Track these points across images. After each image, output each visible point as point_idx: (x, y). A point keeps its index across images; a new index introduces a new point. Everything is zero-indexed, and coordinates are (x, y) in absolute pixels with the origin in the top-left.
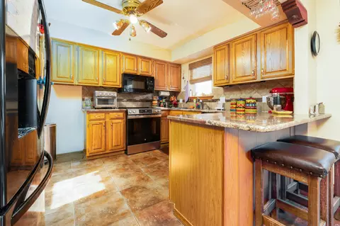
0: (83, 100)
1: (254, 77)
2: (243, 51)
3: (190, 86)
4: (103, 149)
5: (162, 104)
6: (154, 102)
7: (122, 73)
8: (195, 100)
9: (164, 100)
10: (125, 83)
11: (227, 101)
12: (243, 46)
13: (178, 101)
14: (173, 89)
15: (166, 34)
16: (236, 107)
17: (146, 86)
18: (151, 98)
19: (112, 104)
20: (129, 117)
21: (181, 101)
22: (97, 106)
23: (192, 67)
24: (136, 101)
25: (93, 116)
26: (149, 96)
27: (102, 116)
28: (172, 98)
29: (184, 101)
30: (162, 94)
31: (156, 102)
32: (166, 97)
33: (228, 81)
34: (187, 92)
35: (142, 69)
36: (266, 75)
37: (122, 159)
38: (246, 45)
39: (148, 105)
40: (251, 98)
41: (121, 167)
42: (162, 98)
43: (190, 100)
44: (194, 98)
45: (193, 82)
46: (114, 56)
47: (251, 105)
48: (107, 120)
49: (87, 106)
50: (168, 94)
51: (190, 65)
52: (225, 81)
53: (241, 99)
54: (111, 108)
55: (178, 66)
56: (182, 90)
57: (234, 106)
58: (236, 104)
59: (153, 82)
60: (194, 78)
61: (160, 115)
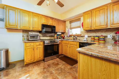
0: (23, 36)
1: (106, 26)
2: (100, 14)
3: (70, 30)
4: (33, 60)
5: (58, 38)
6: (55, 37)
7: (41, 24)
8: (73, 36)
9: (59, 36)
10: (43, 29)
11: (88, 37)
12: (100, 12)
13: (65, 36)
14: (63, 31)
15: (64, 5)
16: (94, 40)
17: (52, 30)
18: (54, 35)
19: (37, 38)
20: (45, 44)
21: (66, 36)
22: (30, 39)
23: (71, 22)
24: (47, 36)
25: (28, 44)
26: (53, 34)
27: (32, 44)
28: (62, 35)
29: (67, 36)
30: (58, 33)
31: (56, 37)
32: (60, 35)
33: (91, 28)
34: (69, 33)
35: (50, 23)
36: (114, 25)
37: (42, 64)
38: (101, 11)
39: (52, 38)
40: (102, 36)
41: (42, 70)
42: (58, 35)
43: (70, 36)
44: (72, 35)
45: (71, 28)
46: (38, 16)
47: (103, 39)
48: (35, 46)
49: (24, 39)
50: (60, 33)
51: (70, 21)
52: (89, 28)
53: (97, 36)
54: (37, 40)
55: (64, 22)
56: (66, 32)
57: (93, 39)
58: (94, 38)
59: (55, 28)
60: (72, 27)
61: (59, 43)
